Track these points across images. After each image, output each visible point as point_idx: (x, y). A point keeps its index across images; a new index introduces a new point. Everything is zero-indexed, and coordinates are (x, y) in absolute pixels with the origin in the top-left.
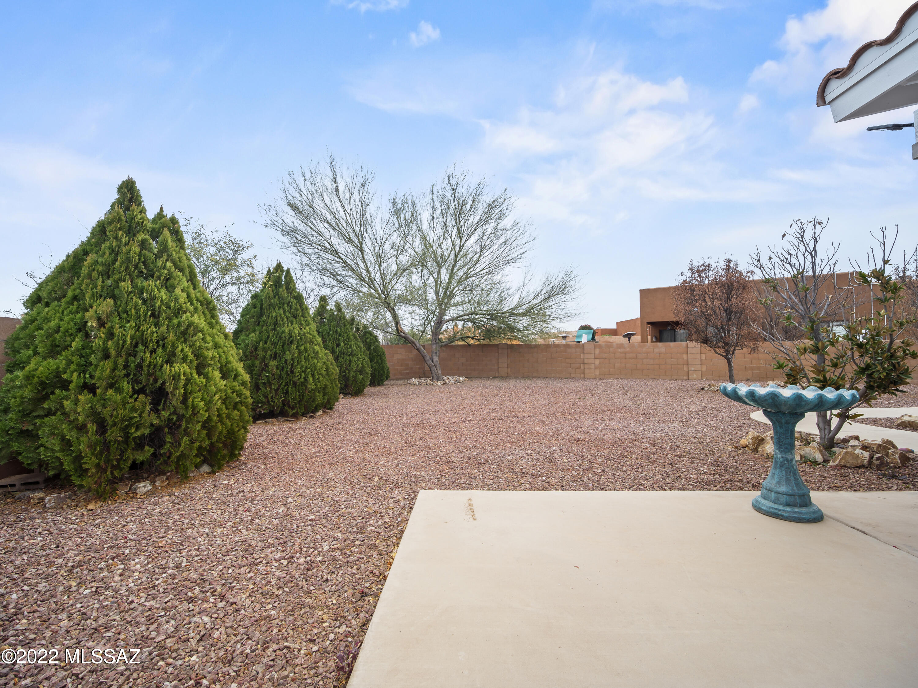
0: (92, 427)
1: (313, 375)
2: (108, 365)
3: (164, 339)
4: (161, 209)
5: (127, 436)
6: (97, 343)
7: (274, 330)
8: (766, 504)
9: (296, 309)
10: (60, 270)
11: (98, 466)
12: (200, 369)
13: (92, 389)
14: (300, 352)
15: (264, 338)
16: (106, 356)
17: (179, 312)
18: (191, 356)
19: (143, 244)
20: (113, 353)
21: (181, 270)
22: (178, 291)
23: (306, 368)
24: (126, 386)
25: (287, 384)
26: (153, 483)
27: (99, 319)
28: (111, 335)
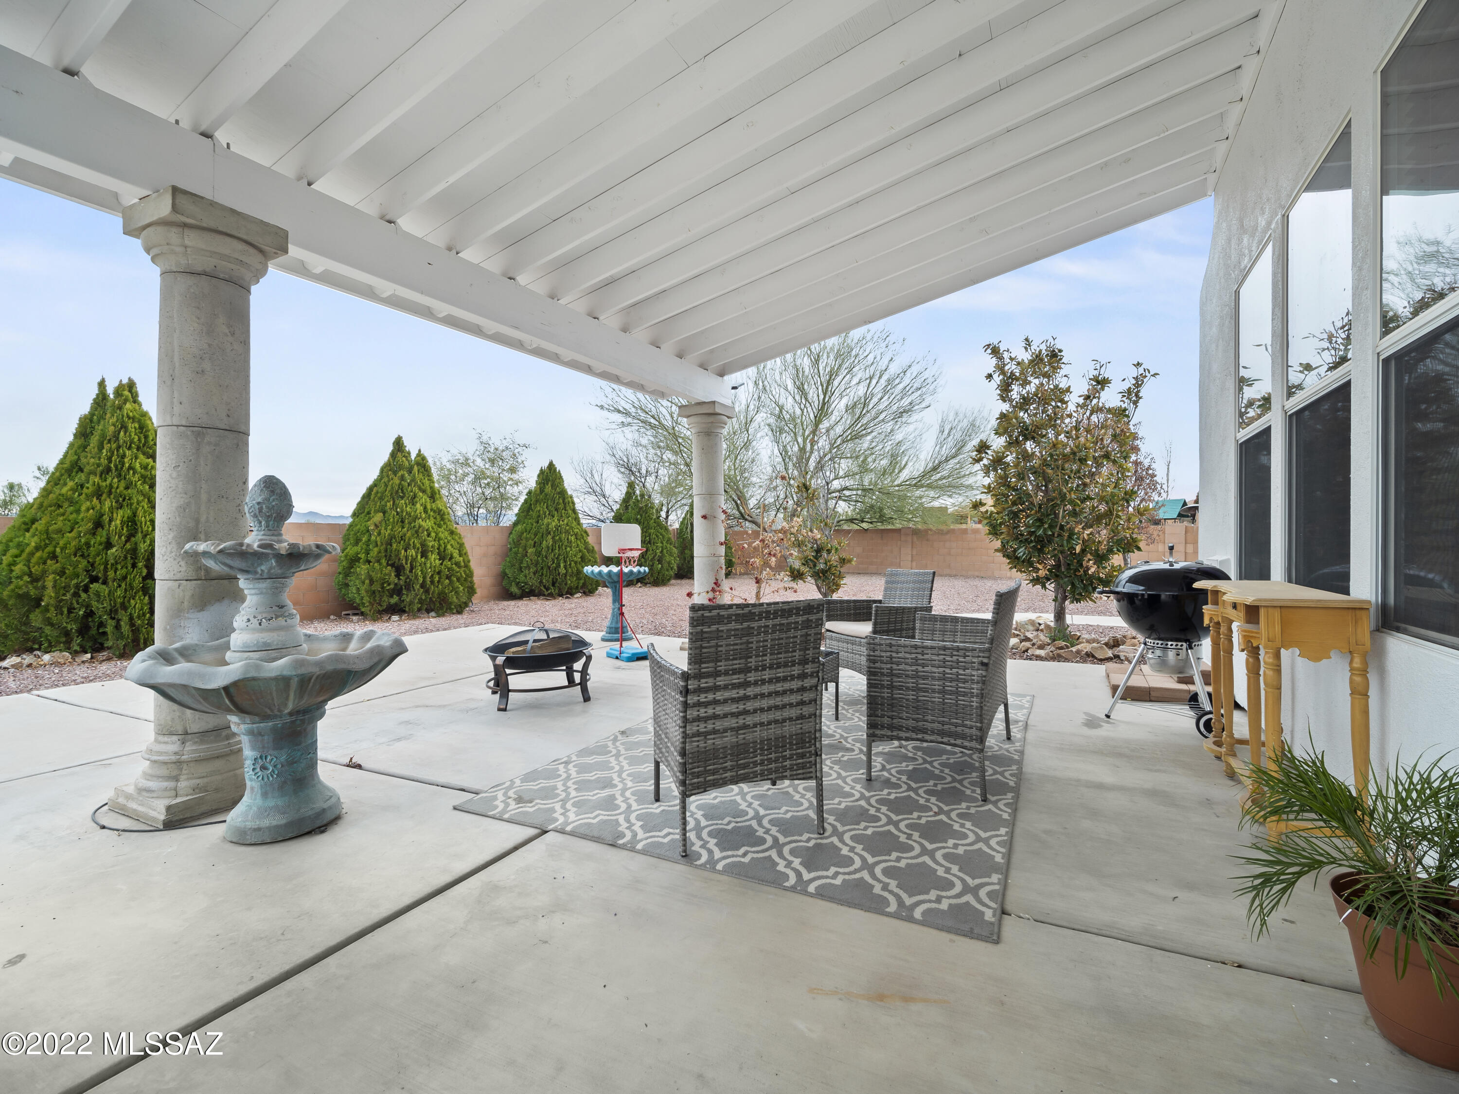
0: (367, 582)
1: (565, 562)
2: (376, 549)
3: (405, 535)
4: (420, 451)
5: (383, 588)
6: (373, 538)
7: (538, 522)
8: (609, 636)
9: (558, 504)
10: (364, 497)
11: (370, 602)
12: (424, 554)
13: (369, 562)
14: (555, 542)
15: (528, 529)
16: (377, 545)
17: (416, 518)
18: (418, 545)
19: (402, 478)
20: (379, 543)
21: (424, 491)
22: (418, 506)
23: (559, 555)
24: (384, 561)
25: (542, 568)
26: (401, 617)
27: (376, 525)
28: (379, 534)
